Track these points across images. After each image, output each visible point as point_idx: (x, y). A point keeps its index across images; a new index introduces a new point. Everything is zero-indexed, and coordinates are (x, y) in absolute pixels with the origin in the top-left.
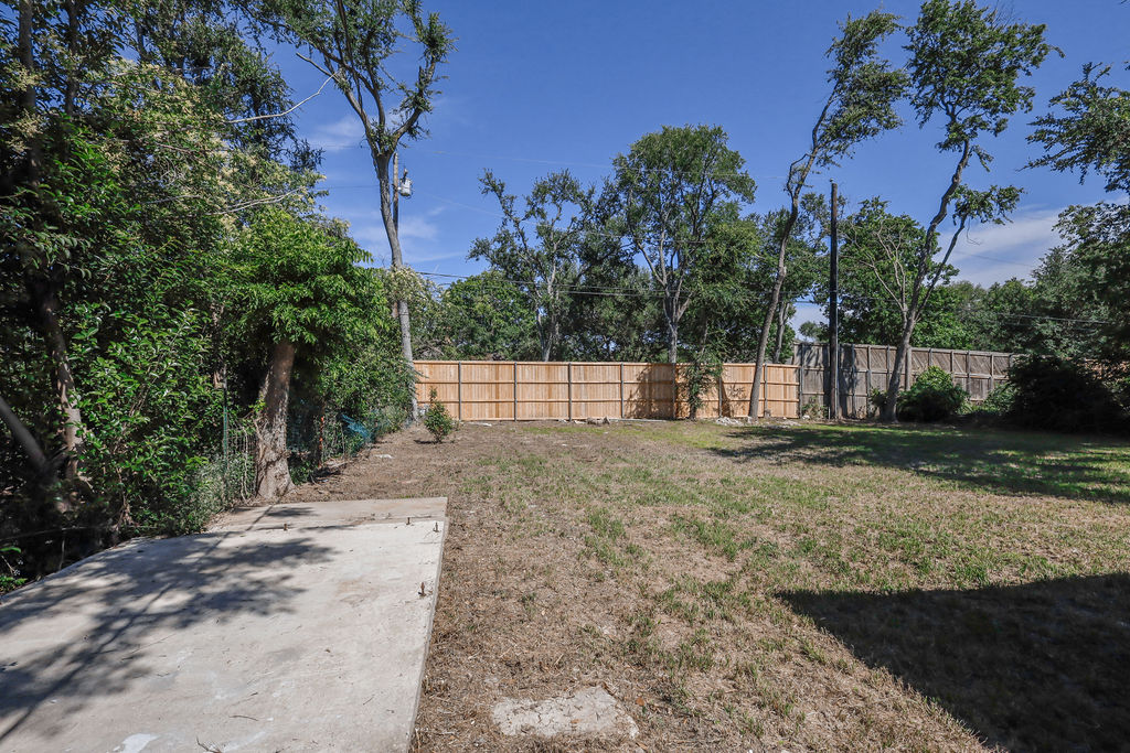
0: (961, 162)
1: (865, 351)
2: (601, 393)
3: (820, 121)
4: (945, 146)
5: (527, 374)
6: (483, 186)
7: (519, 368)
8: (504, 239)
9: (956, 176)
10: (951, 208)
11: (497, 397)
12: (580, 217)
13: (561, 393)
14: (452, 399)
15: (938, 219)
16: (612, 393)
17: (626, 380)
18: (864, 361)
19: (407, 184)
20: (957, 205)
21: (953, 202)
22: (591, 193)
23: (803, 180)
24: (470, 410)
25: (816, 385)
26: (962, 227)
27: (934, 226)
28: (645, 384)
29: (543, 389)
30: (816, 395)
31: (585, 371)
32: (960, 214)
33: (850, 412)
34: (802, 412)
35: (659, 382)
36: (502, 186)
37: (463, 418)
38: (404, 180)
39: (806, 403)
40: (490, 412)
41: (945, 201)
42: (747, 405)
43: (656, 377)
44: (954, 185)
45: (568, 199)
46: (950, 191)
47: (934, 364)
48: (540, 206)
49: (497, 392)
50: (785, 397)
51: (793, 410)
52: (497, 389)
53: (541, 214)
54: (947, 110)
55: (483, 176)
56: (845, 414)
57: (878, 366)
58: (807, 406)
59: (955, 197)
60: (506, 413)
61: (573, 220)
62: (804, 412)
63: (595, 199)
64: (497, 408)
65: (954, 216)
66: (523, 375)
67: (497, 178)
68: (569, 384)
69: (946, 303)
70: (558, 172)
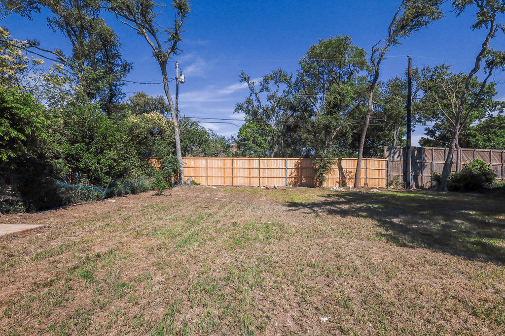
0: (489, 34)
1: (430, 151)
2: (276, 173)
3: (393, 22)
4: (477, 25)
5: (239, 163)
6: (240, 79)
7: (235, 161)
8: (249, 102)
9: (485, 44)
10: (483, 64)
11: (225, 175)
12: (287, 90)
13: (255, 173)
14: (204, 175)
15: (475, 71)
16: (282, 173)
17: (288, 166)
18: (429, 156)
19: (183, 77)
20: (486, 61)
21: (484, 60)
22: (291, 77)
23: (382, 56)
24: (212, 181)
25: (398, 170)
26: (490, 74)
27: (472, 75)
28: (298, 168)
29: (247, 171)
30: (398, 176)
31: (267, 162)
32: (489, 67)
33: (420, 184)
34: (389, 184)
35: (306, 168)
36: (249, 78)
37: (209, 184)
38: (181, 75)
39: (392, 180)
40: (221, 181)
41: (478, 59)
42: (353, 180)
43: (304, 165)
44: (484, 49)
45: (282, 81)
46: (481, 54)
47: (478, 158)
48: (267, 86)
49: (225, 172)
50: (379, 176)
51: (383, 184)
52: (224, 171)
53: (267, 89)
54: (478, 4)
55: (240, 74)
56: (417, 186)
57: (439, 159)
58: (392, 182)
59: (485, 56)
60: (228, 182)
61: (284, 91)
62: (390, 185)
63: (293, 80)
64: (224, 180)
65: (485, 69)
66: (237, 164)
67: (246, 74)
68: (259, 168)
69: (501, 124)
70: (277, 69)
